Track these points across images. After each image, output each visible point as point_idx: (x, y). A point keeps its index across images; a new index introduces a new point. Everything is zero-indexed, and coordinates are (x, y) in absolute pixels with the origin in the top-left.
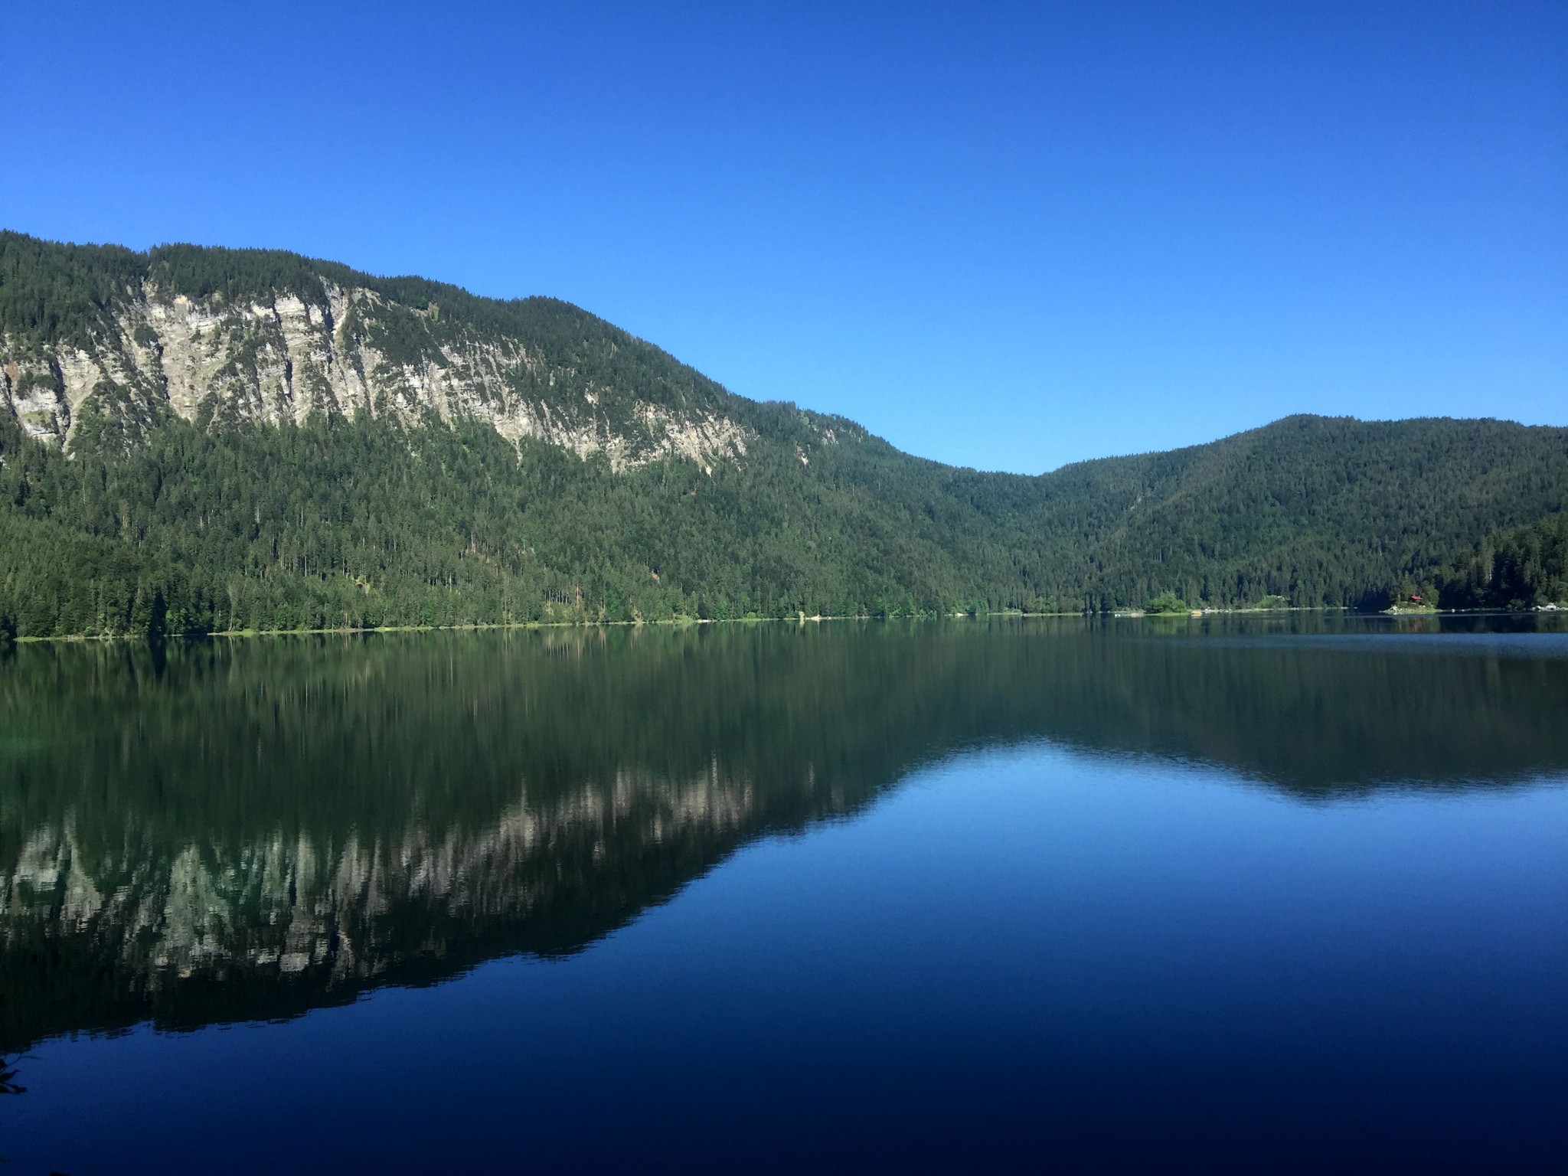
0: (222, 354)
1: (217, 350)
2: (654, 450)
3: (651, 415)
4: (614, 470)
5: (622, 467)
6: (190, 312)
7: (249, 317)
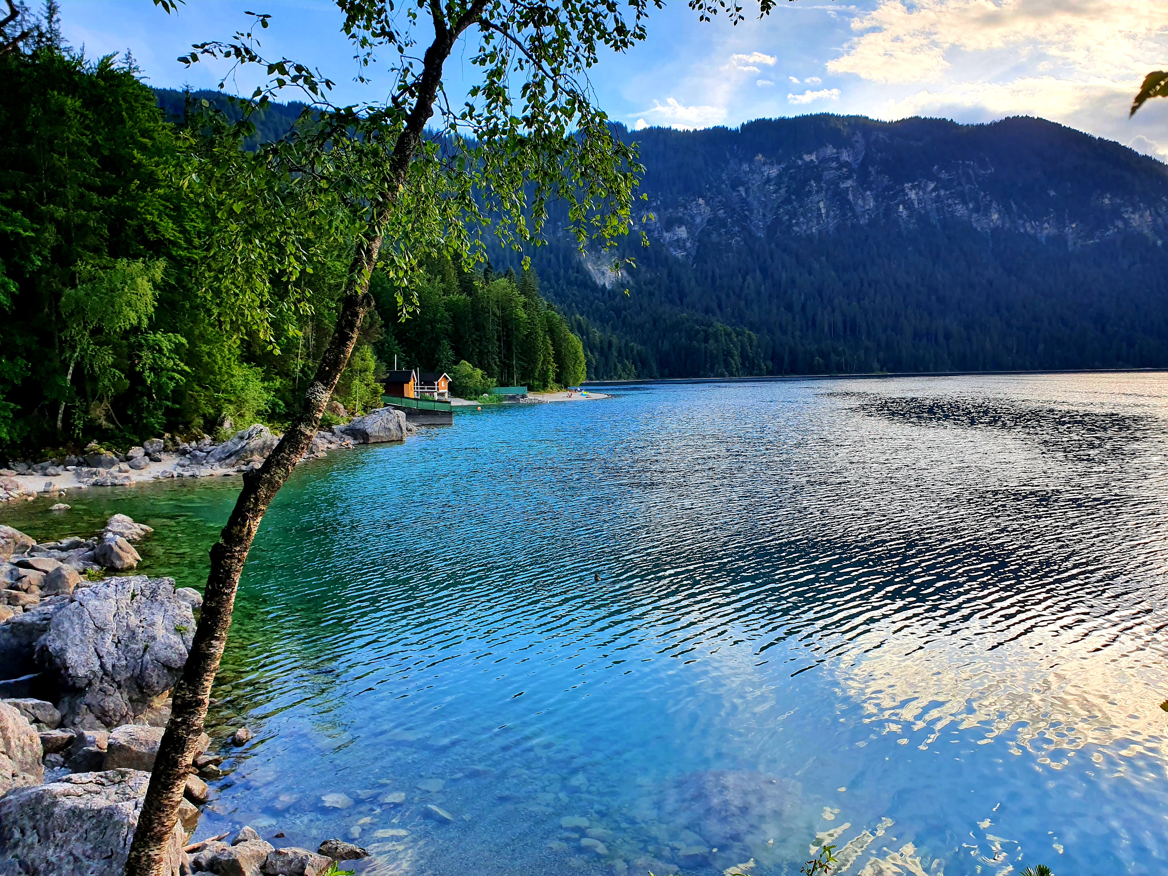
0: (783, 191)
1: (780, 188)
2: (1109, 230)
3: (1107, 201)
4: (1070, 249)
5: (1078, 246)
6: (764, 165)
7: (800, 162)
